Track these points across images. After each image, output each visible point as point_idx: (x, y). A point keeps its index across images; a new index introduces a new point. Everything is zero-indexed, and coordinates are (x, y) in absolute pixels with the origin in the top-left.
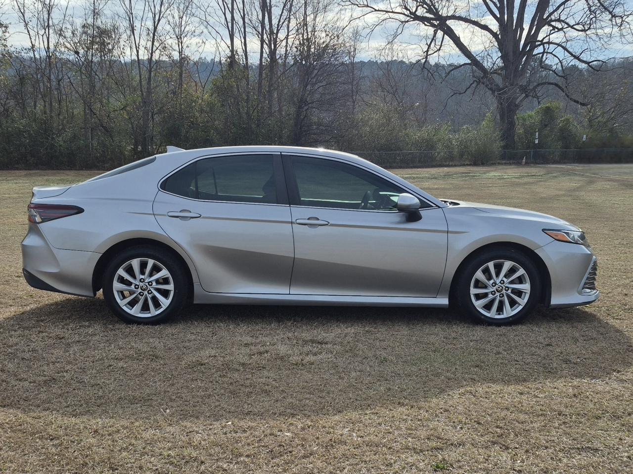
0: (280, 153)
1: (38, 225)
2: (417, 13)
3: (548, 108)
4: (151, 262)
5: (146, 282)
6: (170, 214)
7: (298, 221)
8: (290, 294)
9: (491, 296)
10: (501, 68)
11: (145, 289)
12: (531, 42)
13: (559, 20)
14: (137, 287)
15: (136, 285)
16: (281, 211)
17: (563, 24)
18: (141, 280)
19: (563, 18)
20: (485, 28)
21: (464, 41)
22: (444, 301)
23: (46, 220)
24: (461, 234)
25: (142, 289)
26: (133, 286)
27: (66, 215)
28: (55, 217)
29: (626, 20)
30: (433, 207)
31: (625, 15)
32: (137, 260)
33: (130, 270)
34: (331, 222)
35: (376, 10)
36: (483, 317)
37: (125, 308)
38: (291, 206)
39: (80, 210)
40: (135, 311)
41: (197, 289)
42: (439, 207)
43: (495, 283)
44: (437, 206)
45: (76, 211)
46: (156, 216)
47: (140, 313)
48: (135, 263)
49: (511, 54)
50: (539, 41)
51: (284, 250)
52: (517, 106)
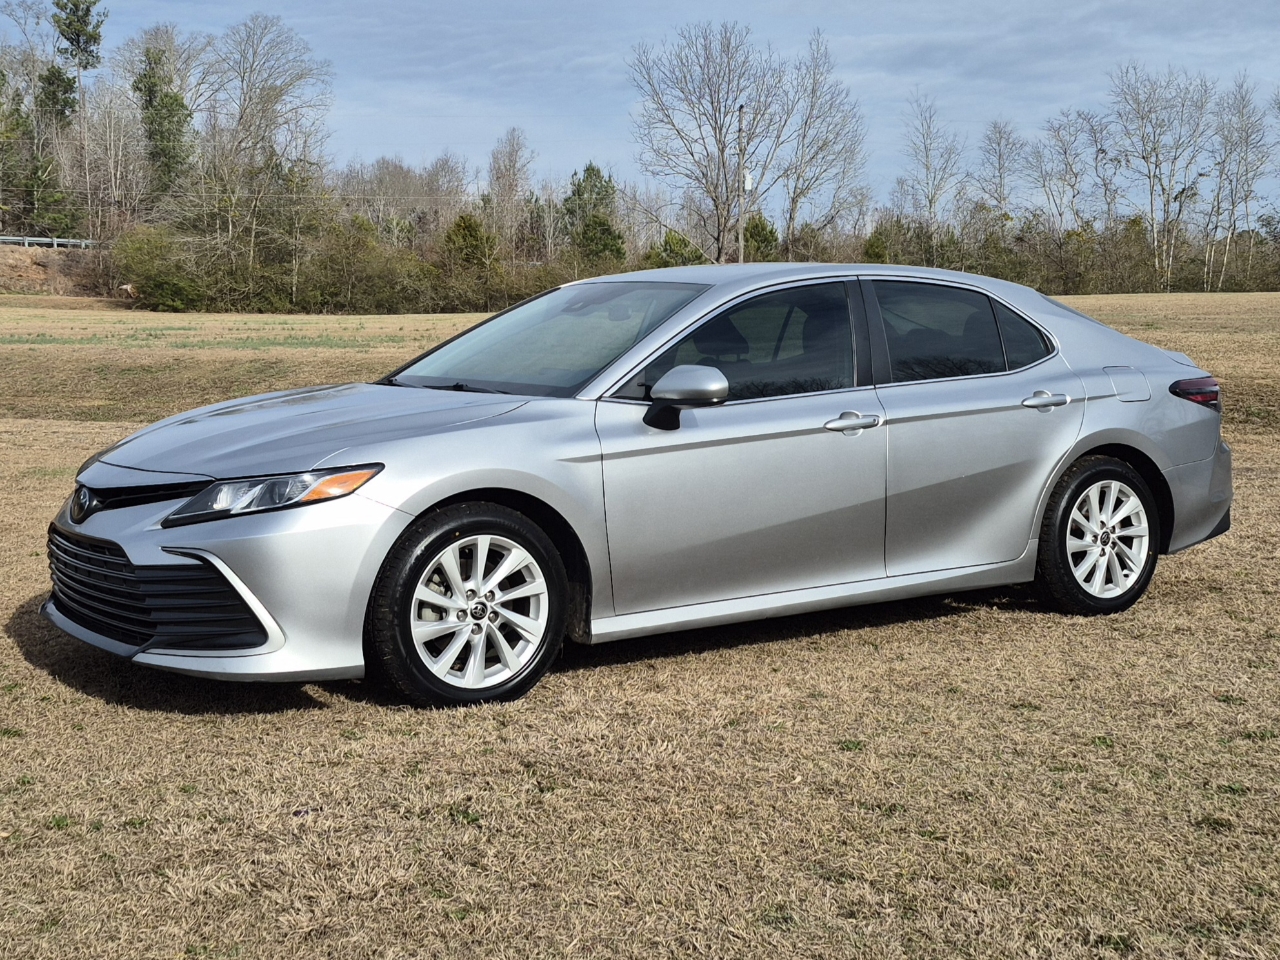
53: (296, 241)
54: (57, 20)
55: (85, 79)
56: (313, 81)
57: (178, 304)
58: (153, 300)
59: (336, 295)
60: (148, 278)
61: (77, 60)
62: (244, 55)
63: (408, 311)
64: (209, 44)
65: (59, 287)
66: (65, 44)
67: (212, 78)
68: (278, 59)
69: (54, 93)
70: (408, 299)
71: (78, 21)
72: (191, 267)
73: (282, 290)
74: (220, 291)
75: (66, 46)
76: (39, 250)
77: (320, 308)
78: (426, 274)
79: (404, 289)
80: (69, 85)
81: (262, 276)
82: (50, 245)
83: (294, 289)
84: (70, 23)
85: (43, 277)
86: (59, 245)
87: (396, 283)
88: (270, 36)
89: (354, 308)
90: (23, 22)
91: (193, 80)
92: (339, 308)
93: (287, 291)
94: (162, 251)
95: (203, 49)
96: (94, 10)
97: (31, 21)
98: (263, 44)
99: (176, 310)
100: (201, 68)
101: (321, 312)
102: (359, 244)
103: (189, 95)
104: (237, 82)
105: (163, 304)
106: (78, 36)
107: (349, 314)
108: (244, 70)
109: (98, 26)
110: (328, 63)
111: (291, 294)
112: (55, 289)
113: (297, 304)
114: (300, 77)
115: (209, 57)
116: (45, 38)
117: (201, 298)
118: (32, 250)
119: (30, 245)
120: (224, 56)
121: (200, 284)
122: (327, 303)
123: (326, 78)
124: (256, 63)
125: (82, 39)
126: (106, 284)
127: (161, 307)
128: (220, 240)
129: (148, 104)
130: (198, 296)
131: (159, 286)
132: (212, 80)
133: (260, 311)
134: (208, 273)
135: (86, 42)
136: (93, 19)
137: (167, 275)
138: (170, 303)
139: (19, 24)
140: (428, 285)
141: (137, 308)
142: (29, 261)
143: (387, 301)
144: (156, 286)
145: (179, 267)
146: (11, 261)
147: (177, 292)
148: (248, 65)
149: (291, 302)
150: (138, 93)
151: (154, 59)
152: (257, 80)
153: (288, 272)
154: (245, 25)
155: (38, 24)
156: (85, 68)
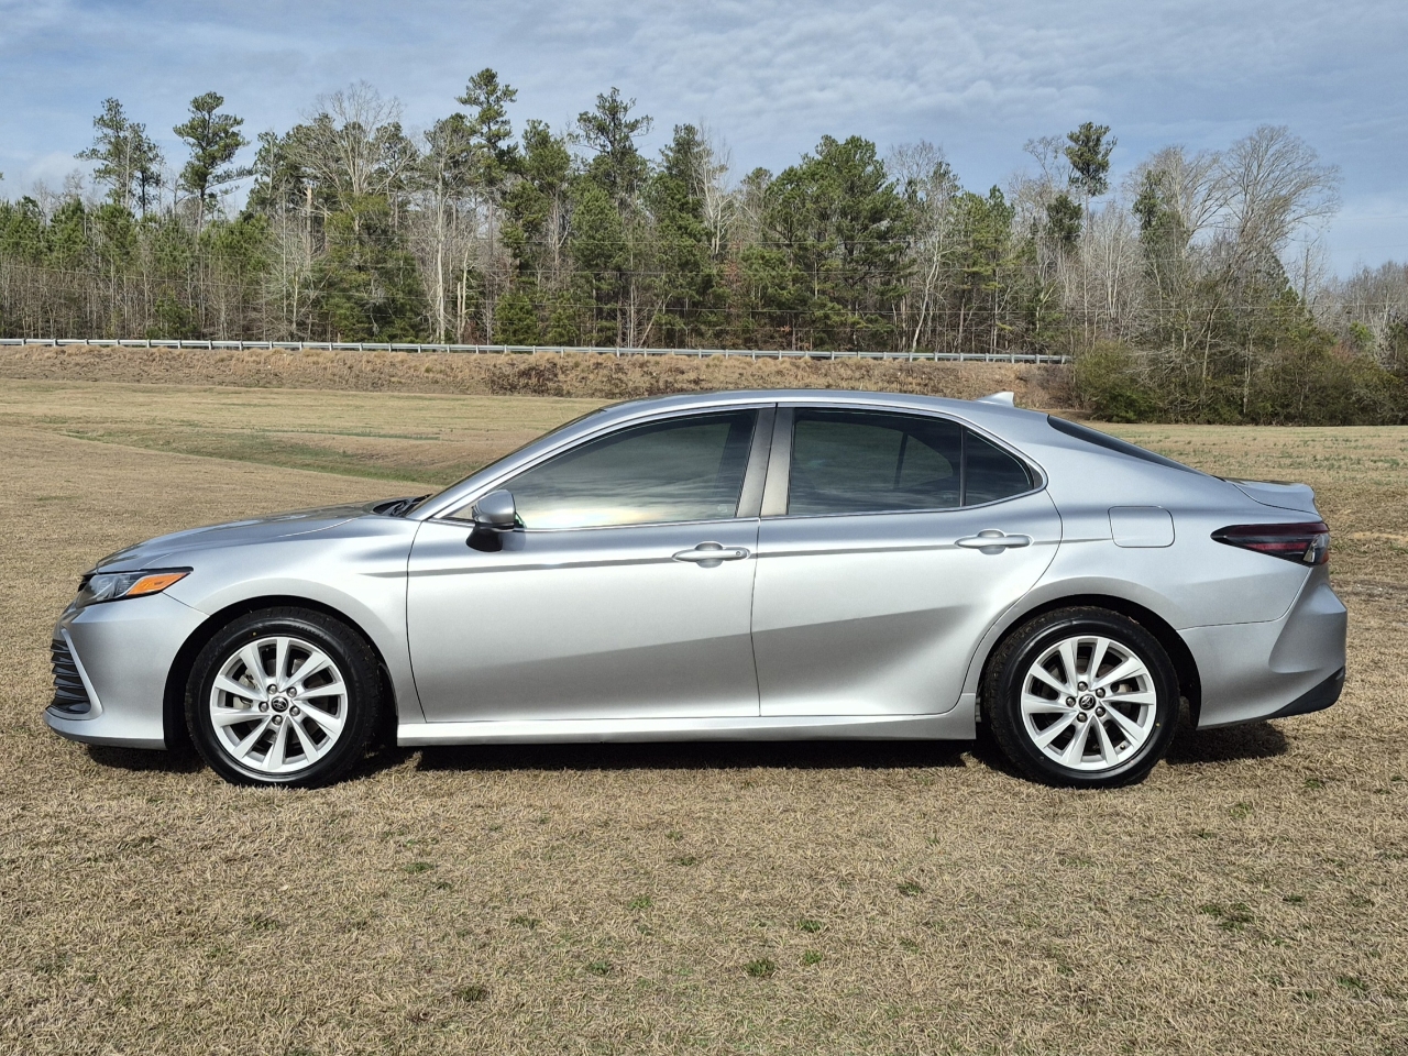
53: (1249, 352)
54: (1069, 152)
55: (1092, 204)
56: (1318, 188)
57: (1131, 415)
58: (1109, 412)
59: (1288, 406)
60: (1104, 391)
61: (1086, 188)
62: (1248, 168)
63: (1364, 423)
64: (1215, 161)
65: (1036, 399)
66: (1078, 174)
67: (1216, 194)
68: (1283, 169)
69: (1061, 220)
70: (1364, 410)
71: (1089, 150)
72: (1144, 379)
73: (1234, 402)
74: (1171, 403)
75: (1077, 176)
76: (1023, 366)
77: (1271, 419)
78: (1387, 384)
79: (1359, 400)
80: (1076, 213)
81: (1213, 388)
82: (1034, 362)
83: (1245, 400)
84: (1082, 154)
85: (1024, 390)
86: (1041, 361)
87: (1352, 394)
88: (1276, 147)
89: (1304, 420)
90: (1042, 156)
91: (1200, 197)
92: (1288, 420)
93: (1236, 403)
94: (1117, 364)
95: (1210, 166)
96: (1104, 140)
97: (1050, 155)
98: (1268, 156)
99: (1129, 421)
100: (1207, 186)
101: (1270, 424)
102: (1316, 354)
103: (1195, 212)
104: (1241, 197)
105: (1117, 416)
106: (1088, 165)
107: (1300, 426)
108: (1246, 183)
109: (1106, 154)
110: (1335, 168)
111: (1242, 405)
112: (1033, 401)
113: (1247, 415)
114: (1305, 185)
115: (1215, 173)
116: (1062, 170)
117: (1153, 409)
118: (1016, 366)
119: (1017, 361)
120: (1229, 172)
121: (1152, 396)
122: (1277, 414)
123: (1334, 183)
124: (1260, 176)
125: (1092, 168)
126: (1078, 397)
127: (1115, 418)
128: (1173, 352)
129: (1147, 225)
130: (1150, 407)
131: (1114, 398)
132: (1217, 196)
133: (1209, 423)
134: (1161, 386)
135: (1096, 171)
136: (1102, 149)
137: (1121, 388)
138: (1123, 414)
139: (1040, 159)
140: (1387, 394)
141: (1094, 419)
142: (1013, 376)
143: (1341, 413)
144: (1111, 398)
145: (1133, 381)
146: (997, 377)
147: (1131, 404)
148: (1252, 178)
149: (1241, 412)
150: (1138, 215)
151: (1154, 181)
152: (1262, 192)
153: (1239, 384)
154: (1251, 138)
155: (1056, 157)
156: (1094, 194)
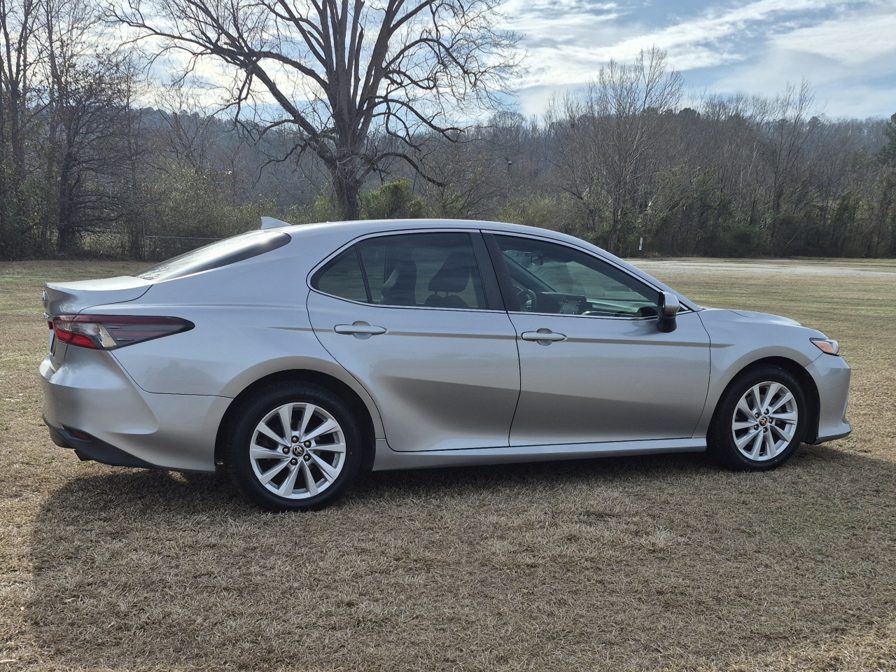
0: (479, 231)
1: (109, 352)
2: (218, 43)
3: (396, 187)
4: (310, 409)
5: (302, 441)
6: (338, 329)
7: (524, 336)
8: (509, 446)
9: (753, 432)
10: (333, 130)
11: (299, 453)
12: (369, 99)
13: (399, 72)
14: (286, 450)
15: (286, 447)
16: (496, 321)
17: (403, 77)
18: (296, 439)
19: (403, 70)
20: (311, 73)
21: (282, 88)
22: (701, 442)
23: (126, 343)
24: (726, 348)
25: (294, 454)
26: (280, 449)
27: (165, 333)
28: (143, 338)
29: (481, 78)
30: (685, 310)
31: (479, 72)
32: (289, 407)
33: (275, 424)
34: (569, 336)
35: (157, 33)
36: (745, 461)
37: (269, 487)
38: (509, 312)
39: (187, 326)
40: (285, 491)
41: (380, 447)
42: (693, 311)
43: (759, 414)
44: (690, 309)
45: (181, 327)
46: (317, 333)
47: (293, 493)
48: (285, 411)
49: (345, 111)
50: (381, 97)
51: (506, 381)
52: (359, 183)
